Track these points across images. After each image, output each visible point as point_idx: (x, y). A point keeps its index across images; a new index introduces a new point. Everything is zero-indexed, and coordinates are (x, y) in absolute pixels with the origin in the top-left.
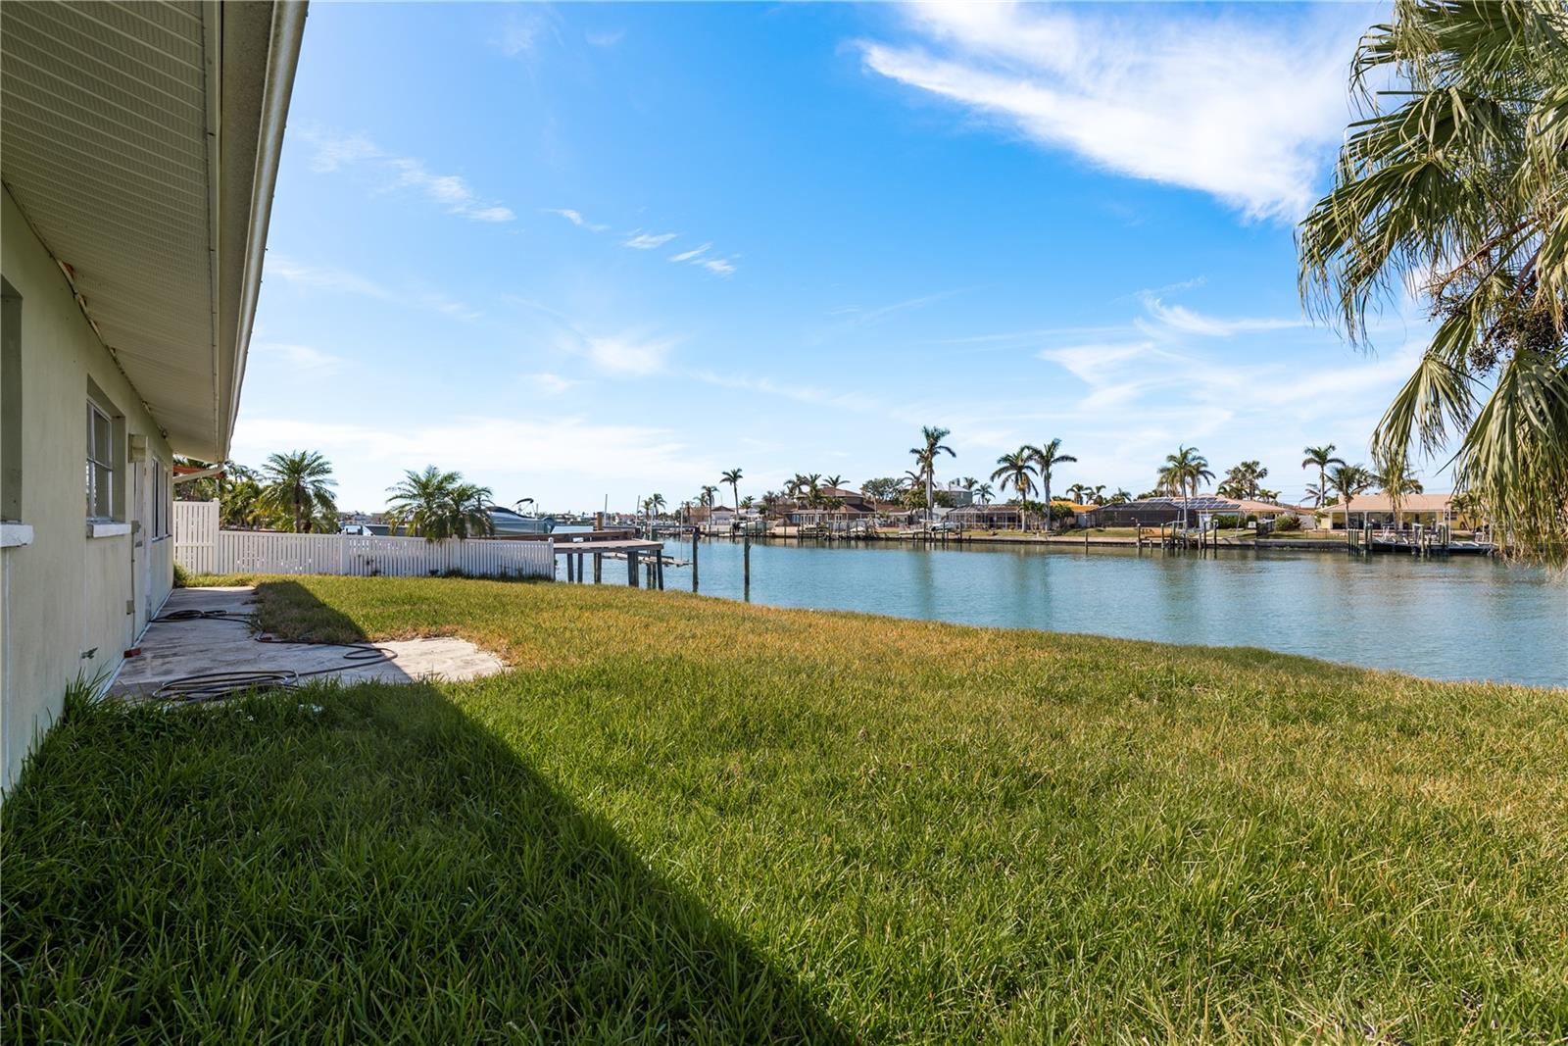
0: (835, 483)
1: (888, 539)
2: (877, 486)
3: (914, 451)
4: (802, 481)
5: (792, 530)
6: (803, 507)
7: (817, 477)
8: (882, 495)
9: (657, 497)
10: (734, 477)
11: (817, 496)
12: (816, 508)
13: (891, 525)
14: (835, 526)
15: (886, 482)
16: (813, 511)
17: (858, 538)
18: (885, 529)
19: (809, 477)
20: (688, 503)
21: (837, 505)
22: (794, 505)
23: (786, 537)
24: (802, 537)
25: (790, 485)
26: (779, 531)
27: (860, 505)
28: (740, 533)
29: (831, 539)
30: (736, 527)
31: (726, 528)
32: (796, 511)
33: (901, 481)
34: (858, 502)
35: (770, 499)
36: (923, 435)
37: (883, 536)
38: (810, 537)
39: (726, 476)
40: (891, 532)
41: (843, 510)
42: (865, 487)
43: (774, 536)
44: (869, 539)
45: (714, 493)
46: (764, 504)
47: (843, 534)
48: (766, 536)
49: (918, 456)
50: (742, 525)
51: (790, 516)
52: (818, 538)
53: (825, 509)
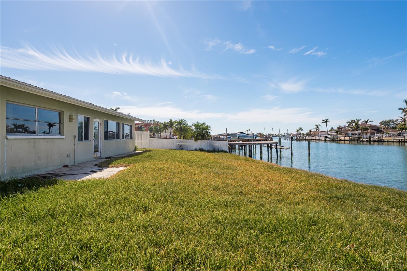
0: (367, 122)
1: (388, 141)
2: (387, 123)
3: (400, 109)
4: (353, 122)
5: (348, 138)
6: (353, 130)
7: (359, 120)
8: (389, 126)
9: (300, 129)
10: (326, 121)
11: (357, 127)
12: (357, 131)
13: (390, 137)
14: (365, 137)
15: (391, 121)
16: (356, 132)
17: (374, 141)
18: (387, 138)
19: (356, 120)
20: (310, 130)
21: (366, 129)
22: (349, 130)
23: (344, 141)
24: (351, 141)
25: (349, 123)
26: (343, 138)
27: (377, 130)
28: (328, 139)
29: (362, 141)
30: (326, 137)
31: (323, 138)
32: (350, 132)
33: (397, 120)
34: (376, 128)
35: (340, 128)
36: (405, 103)
37: (386, 140)
38: (355, 141)
39: (323, 121)
40: (389, 139)
41: (369, 131)
42: (381, 123)
43: (341, 140)
44: (380, 141)
45: (319, 127)
46: (337, 130)
47: (368, 140)
48: (337, 140)
49: (402, 110)
50: (328, 137)
51: (347, 134)
52: (358, 141)
53: (361, 131)
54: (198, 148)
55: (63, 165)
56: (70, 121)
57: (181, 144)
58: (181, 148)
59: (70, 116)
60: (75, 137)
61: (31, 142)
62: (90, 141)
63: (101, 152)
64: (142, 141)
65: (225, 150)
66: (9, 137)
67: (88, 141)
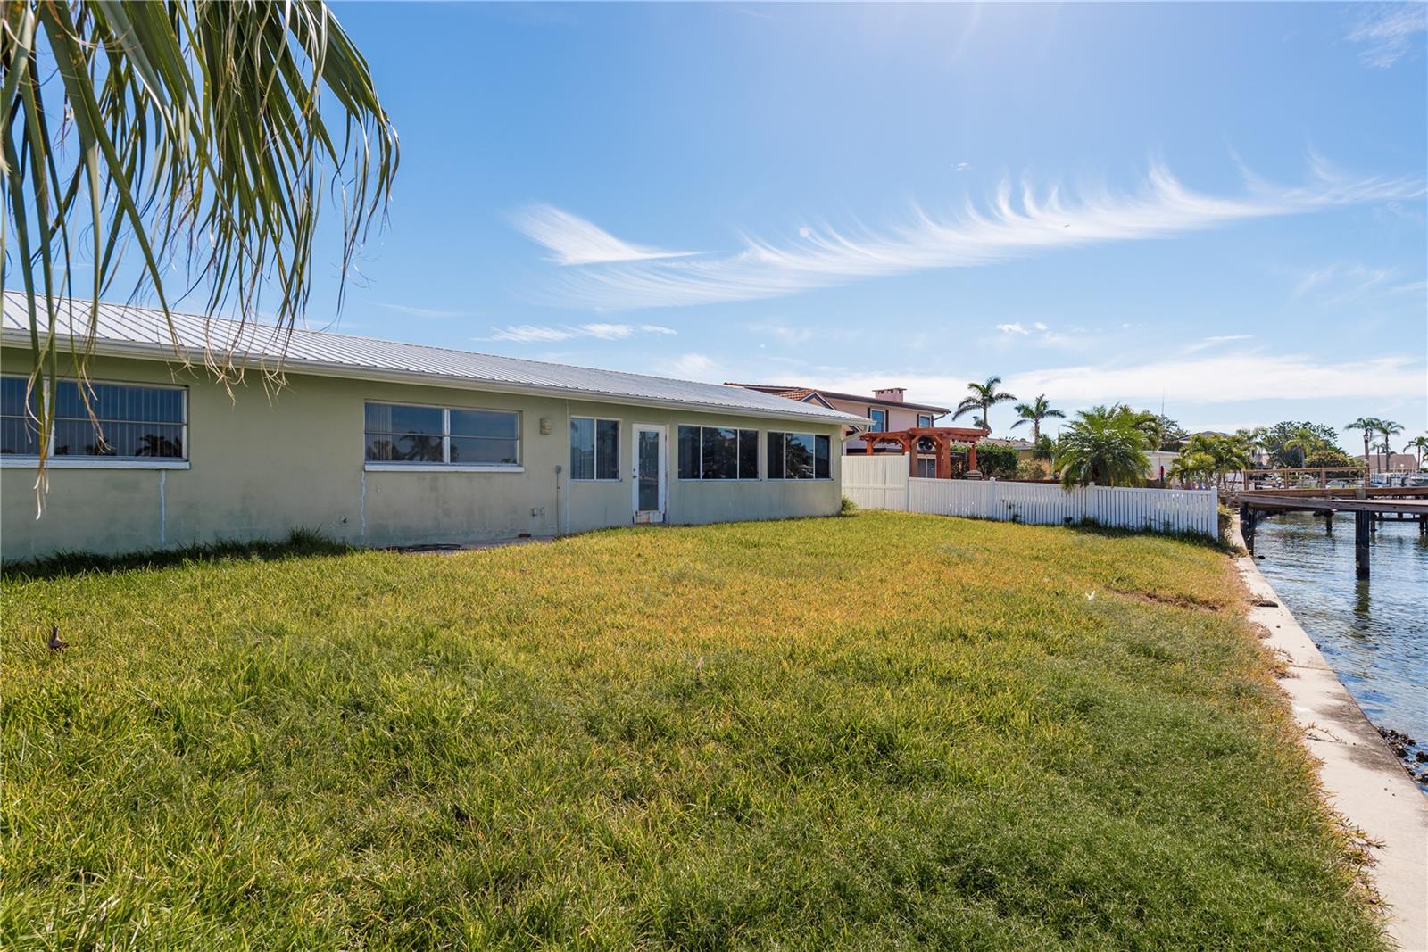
54: (1077, 518)
55: (519, 533)
56: (541, 433)
57: (1010, 498)
58: (1010, 514)
59: (541, 420)
60: (559, 470)
61: (424, 479)
62: (621, 481)
63: (668, 510)
64: (888, 485)
65: (1200, 527)
66: (368, 468)
67: (614, 480)
